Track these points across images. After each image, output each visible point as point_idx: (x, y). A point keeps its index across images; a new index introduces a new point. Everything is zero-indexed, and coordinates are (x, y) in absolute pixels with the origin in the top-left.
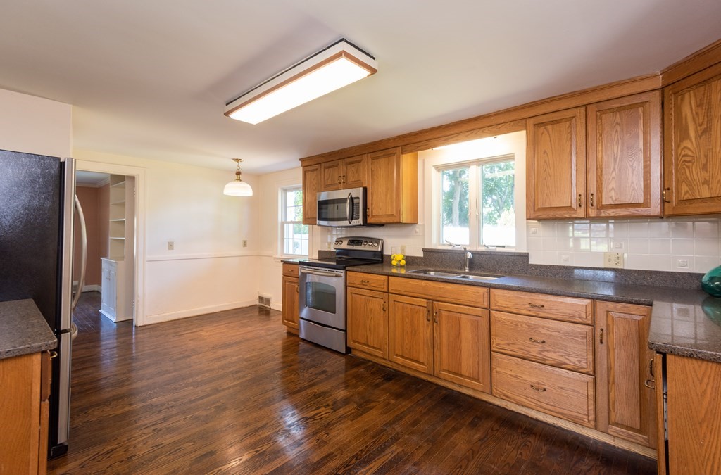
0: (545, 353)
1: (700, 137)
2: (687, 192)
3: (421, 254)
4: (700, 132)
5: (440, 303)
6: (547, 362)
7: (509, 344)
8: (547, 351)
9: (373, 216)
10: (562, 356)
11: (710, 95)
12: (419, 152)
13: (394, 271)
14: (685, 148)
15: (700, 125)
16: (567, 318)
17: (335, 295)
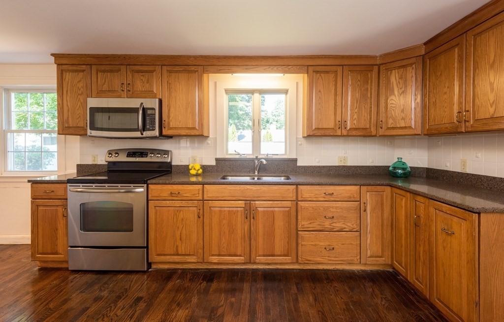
0: (334, 225)
1: (400, 95)
2: (393, 123)
3: (214, 163)
4: (400, 92)
5: (257, 202)
6: (335, 230)
7: (310, 223)
8: (335, 223)
9: (171, 129)
10: (343, 224)
11: (406, 74)
12: (210, 75)
13: (193, 179)
14: (392, 99)
15: (401, 89)
16: (346, 199)
17: (132, 211)
